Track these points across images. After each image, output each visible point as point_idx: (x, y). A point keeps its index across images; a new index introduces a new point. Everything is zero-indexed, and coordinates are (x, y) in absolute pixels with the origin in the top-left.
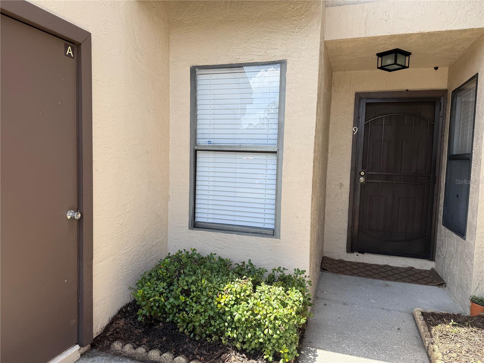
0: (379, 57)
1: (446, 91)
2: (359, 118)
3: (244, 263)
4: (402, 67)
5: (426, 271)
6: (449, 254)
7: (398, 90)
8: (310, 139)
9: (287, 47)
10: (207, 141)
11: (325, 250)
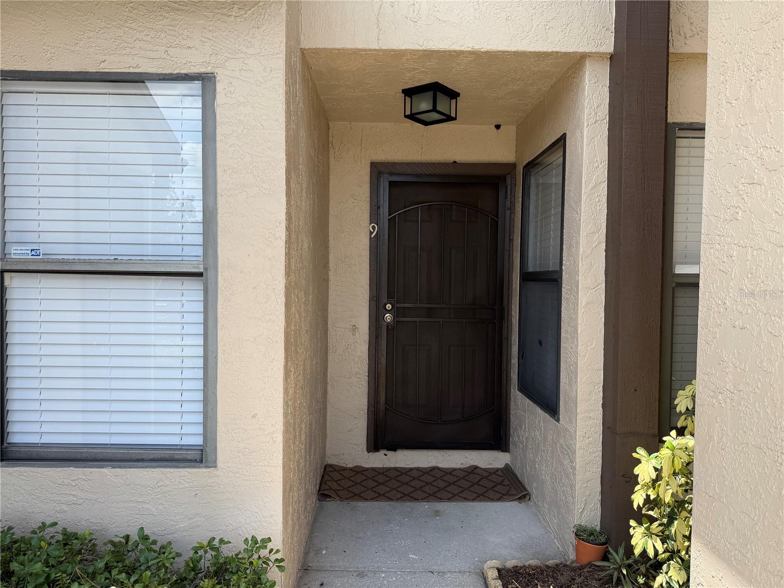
0: (406, 97)
1: (513, 166)
2: (379, 208)
3: (127, 538)
4: (445, 118)
5: (498, 470)
6: (532, 443)
7: (440, 162)
8: (276, 247)
9: (215, 46)
10: (29, 250)
11: (328, 452)
